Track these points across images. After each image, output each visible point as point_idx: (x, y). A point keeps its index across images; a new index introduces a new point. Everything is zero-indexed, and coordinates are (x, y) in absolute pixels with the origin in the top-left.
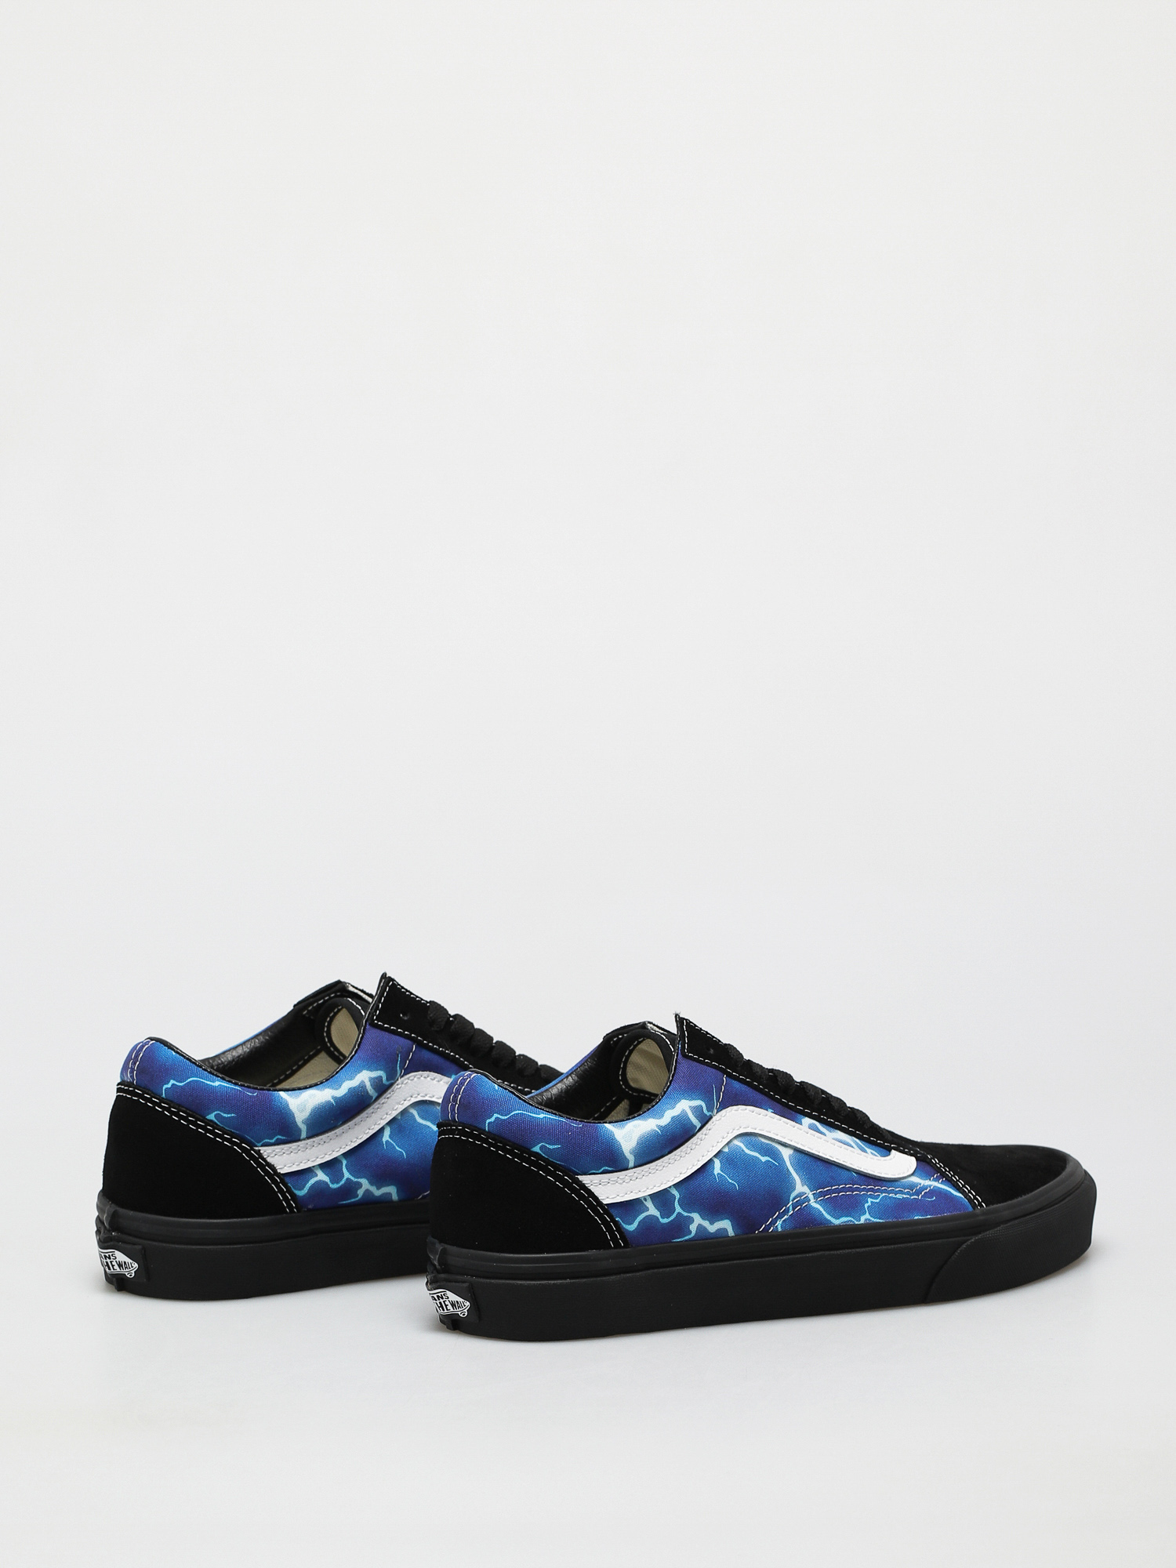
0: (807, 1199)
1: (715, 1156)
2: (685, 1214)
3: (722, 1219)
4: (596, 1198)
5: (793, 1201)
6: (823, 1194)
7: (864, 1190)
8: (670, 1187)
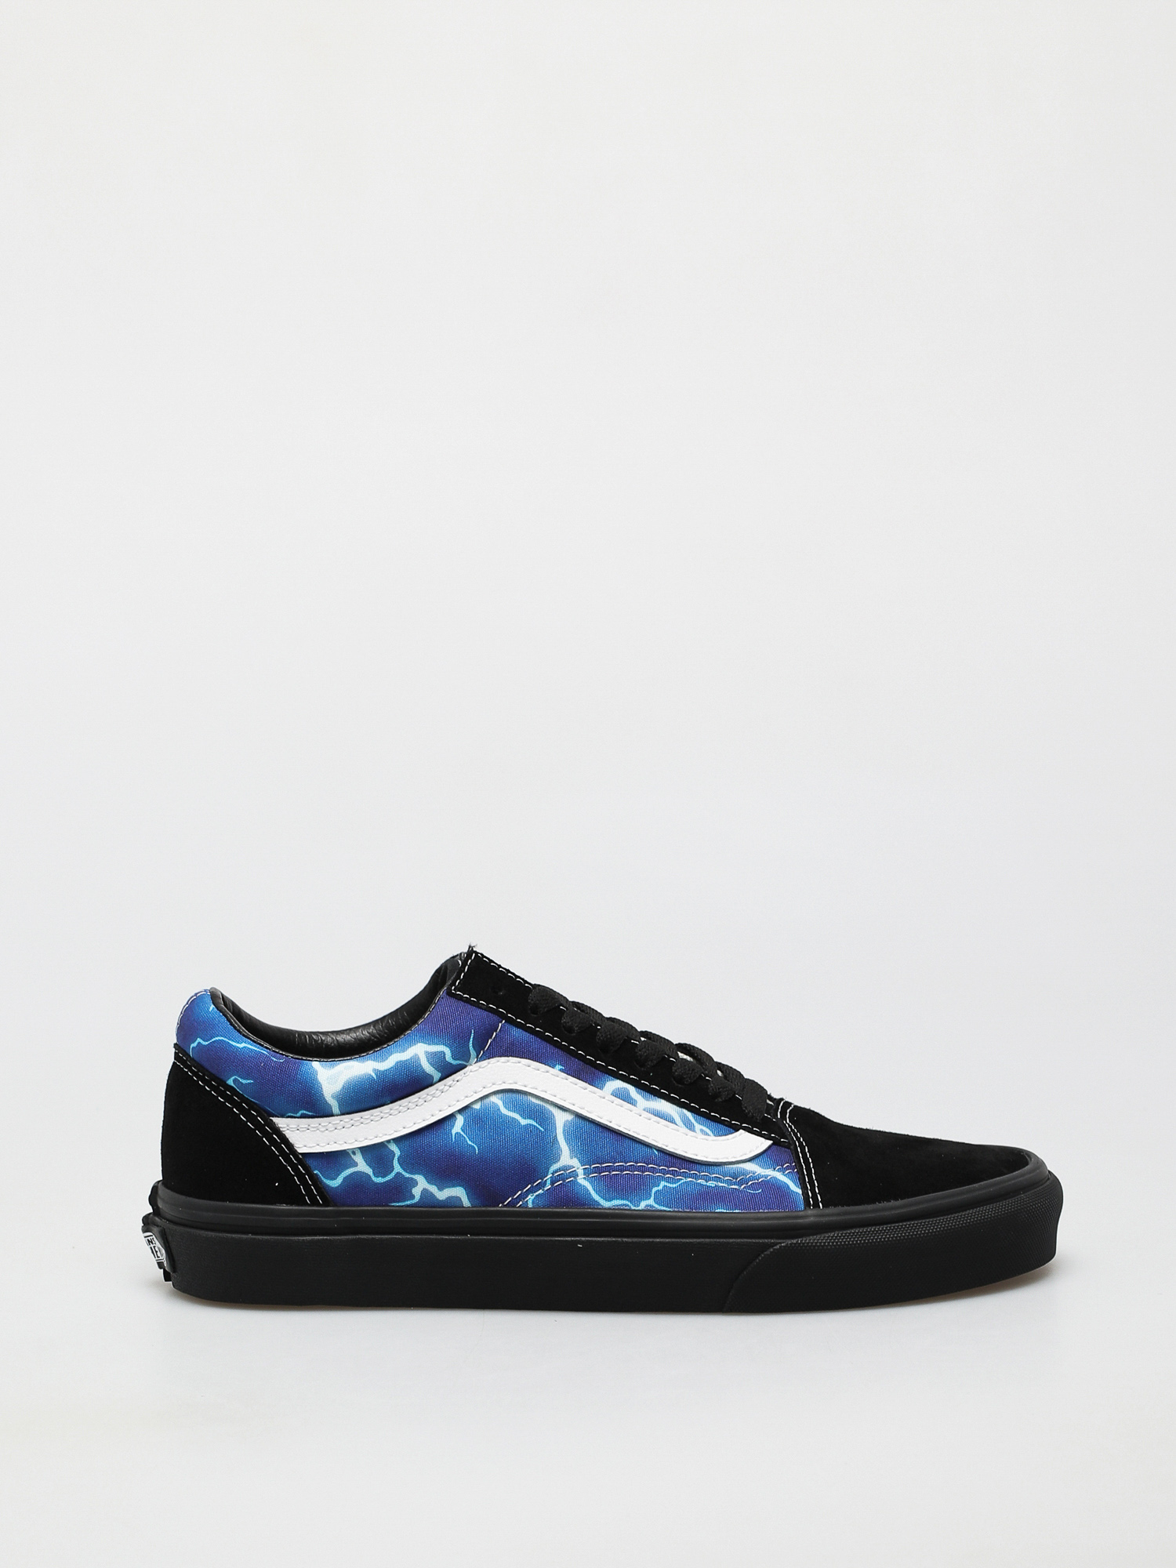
0: (575, 1174)
1: (460, 1111)
2: (407, 1175)
3: (453, 1186)
4: (290, 1146)
5: (553, 1174)
6: (598, 1170)
7: (660, 1171)
8: (389, 1141)
